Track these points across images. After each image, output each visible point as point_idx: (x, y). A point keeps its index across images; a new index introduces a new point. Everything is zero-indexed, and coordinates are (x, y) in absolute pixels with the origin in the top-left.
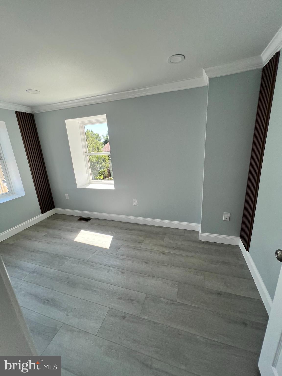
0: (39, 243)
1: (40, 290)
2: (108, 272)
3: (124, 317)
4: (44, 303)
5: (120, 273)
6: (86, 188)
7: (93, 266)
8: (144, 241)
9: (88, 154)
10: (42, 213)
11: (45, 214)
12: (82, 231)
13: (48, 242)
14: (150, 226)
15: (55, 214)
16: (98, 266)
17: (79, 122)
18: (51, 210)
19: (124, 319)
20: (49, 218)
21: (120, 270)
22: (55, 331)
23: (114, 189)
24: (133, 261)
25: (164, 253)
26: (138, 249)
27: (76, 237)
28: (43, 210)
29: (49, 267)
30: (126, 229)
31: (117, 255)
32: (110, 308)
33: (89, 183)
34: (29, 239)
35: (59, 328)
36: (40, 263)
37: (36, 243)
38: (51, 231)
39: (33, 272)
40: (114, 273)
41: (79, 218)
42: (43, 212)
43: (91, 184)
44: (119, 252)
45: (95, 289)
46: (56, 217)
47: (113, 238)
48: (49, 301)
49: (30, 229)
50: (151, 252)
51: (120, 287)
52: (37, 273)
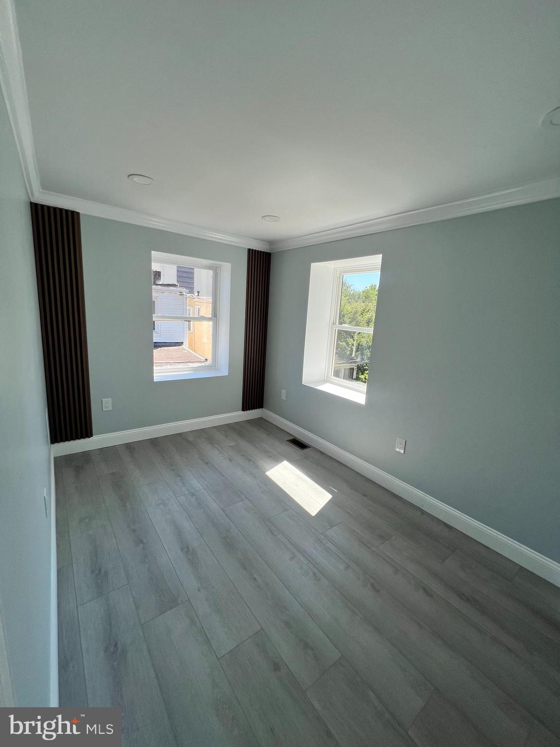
0: (220, 454)
1: (187, 526)
2: (291, 559)
3: (276, 667)
4: (182, 549)
5: (311, 574)
6: (316, 388)
7: (273, 533)
8: (392, 538)
9: (338, 327)
10: (243, 410)
11: (246, 412)
12: (285, 463)
13: (231, 458)
14: (423, 512)
15: (261, 418)
16: (280, 538)
17: (335, 269)
18: (256, 410)
19: (275, 670)
20: (250, 422)
21: (315, 570)
22: (173, 603)
23: (364, 404)
24: (348, 567)
25: (427, 592)
26: (369, 548)
27: (271, 469)
28: (246, 407)
29: (213, 498)
30: (365, 495)
31: (322, 536)
32: (262, 628)
33: (326, 381)
34: (212, 444)
35: (180, 602)
36: (207, 485)
37: (217, 452)
38: (243, 443)
39: (193, 495)
40: (301, 568)
41: (292, 438)
42: (244, 408)
43: (328, 384)
44: (331, 533)
45: (256, 576)
46: (260, 423)
47: (330, 501)
48: (189, 550)
49: (219, 428)
50: (396, 571)
51: (297, 603)
52: (197, 499)
